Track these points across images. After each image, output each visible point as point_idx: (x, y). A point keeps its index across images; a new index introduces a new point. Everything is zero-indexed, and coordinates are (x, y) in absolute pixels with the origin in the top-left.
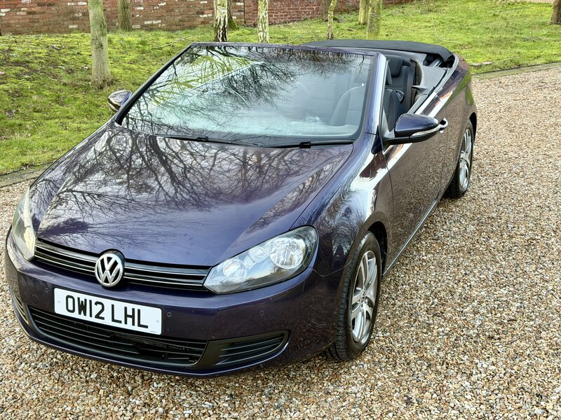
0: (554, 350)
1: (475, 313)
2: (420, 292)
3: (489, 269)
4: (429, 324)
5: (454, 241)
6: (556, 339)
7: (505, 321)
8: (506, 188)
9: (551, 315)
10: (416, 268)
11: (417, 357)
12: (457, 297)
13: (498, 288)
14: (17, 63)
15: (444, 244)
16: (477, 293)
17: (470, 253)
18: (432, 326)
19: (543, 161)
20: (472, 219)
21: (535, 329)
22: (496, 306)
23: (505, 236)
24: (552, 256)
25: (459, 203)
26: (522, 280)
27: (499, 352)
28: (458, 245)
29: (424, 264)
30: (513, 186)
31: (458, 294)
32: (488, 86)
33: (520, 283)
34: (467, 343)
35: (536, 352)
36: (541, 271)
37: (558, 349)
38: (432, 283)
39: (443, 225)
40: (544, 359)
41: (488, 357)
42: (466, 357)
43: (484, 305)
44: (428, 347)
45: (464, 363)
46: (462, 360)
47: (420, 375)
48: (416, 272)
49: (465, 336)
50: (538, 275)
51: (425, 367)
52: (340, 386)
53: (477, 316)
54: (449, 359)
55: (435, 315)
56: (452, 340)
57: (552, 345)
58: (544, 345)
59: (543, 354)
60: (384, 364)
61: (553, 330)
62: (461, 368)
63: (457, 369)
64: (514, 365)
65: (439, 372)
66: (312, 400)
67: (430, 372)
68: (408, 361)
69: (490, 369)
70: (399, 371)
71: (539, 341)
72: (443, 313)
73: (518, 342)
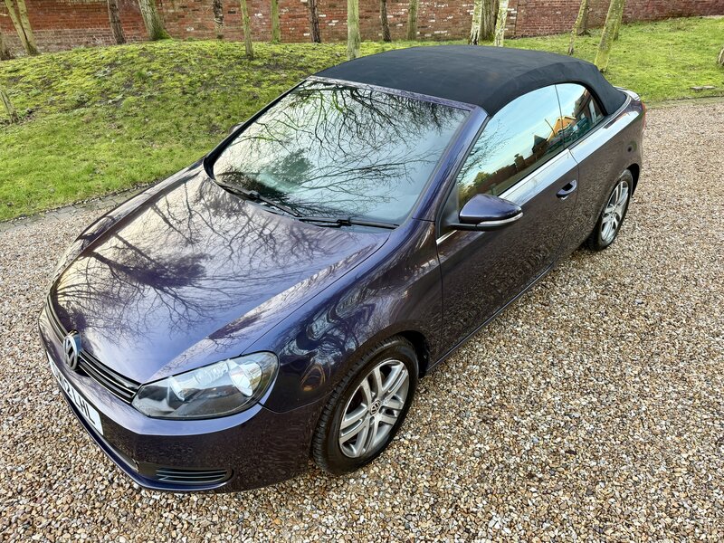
0: (600, 521)
1: (533, 429)
2: (487, 379)
3: (582, 362)
4: (471, 434)
5: (563, 311)
6: (612, 500)
7: (562, 451)
8: (659, 245)
9: (624, 456)
10: (502, 342)
11: (427, 485)
12: (524, 397)
13: (578, 395)
14: (301, 68)
15: (551, 313)
16: (549, 397)
17: (573, 332)
18: (472, 438)
19: (717, 214)
20: (600, 282)
21: (593, 475)
22: (562, 424)
23: (625, 315)
24: (668, 357)
25: (597, 257)
26: (613, 388)
27: (528, 505)
28: (565, 317)
29: (514, 338)
30: (667, 244)
31: (527, 393)
32: (700, 113)
33: (609, 393)
34: (498, 478)
35: (576, 518)
36: (644, 378)
37: (606, 521)
38: (507, 368)
39: (563, 286)
40: (579, 534)
41: (511, 511)
42: (485, 502)
43: (549, 418)
44: (450, 471)
45: (476, 513)
46: (477, 507)
47: (414, 519)
48: (498, 347)
49: (501, 466)
50: (637, 383)
51: (427, 506)
52: (318, 509)
53: (532, 435)
54: (462, 499)
55: (484, 421)
56: (484, 466)
57: (602, 511)
58: (592, 508)
59: (583, 523)
60: (387, 485)
61: (616, 483)
62: (468, 519)
63: (462, 519)
64: (536, 535)
65: (438, 520)
66: (277, 521)
67: (429, 516)
68: (414, 490)
69: (503, 532)
70: (396, 503)
71: (588, 499)
72: (495, 419)
73: (561, 493)
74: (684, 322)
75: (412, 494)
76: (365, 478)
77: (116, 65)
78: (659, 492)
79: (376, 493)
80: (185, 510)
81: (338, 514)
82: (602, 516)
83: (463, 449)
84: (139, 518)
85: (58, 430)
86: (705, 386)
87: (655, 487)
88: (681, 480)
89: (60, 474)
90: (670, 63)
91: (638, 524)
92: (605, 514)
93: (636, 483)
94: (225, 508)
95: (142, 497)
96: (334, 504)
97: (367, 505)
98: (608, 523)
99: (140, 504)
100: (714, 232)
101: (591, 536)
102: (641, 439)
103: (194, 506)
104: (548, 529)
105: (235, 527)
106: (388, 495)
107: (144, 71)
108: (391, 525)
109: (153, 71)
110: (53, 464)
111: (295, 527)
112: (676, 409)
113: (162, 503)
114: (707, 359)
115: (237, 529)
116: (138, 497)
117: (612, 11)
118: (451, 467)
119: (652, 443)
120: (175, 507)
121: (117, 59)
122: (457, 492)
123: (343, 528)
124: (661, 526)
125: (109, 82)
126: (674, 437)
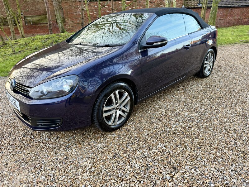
1: (177, 121)
2: (161, 109)
3: (196, 105)
4: (154, 123)
5: (190, 92)
7: (187, 127)
8: (226, 76)
9: (210, 128)
10: (168, 100)
11: (136, 136)
12: (174, 113)
13: (194, 113)
15: (186, 93)
16: (183, 113)
17: (193, 97)
20: (204, 85)
21: (198, 133)
22: (187, 120)
23: (213, 93)
24: (228, 103)
25: (204, 80)
26: (207, 111)
27: (173, 141)
28: (191, 94)
29: (172, 99)
30: (229, 76)
33: (205, 112)
34: (162, 134)
35: (190, 145)
36: (218, 108)
38: (169, 107)
39: (191, 87)
40: (191, 149)
41: (166, 143)
42: (157, 140)
43: (183, 119)
44: (145, 132)
45: (153, 143)
46: (153, 142)
47: (130, 145)
48: (166, 102)
49: (163, 131)
50: (216, 110)
51: (135, 141)
52: (96, 142)
53: (176, 123)
54: (148, 140)
55: (159, 119)
56: (157, 131)
57: (201, 143)
58: (197, 142)
59: (193, 146)
60: (122, 136)
61: (206, 135)
62: (150, 145)
63: (148, 145)
64: (175, 149)
65: (139, 145)
66: (80, 146)
67: (136, 144)
68: (131, 137)
69: (163, 148)
70: (124, 141)
71: (195, 140)
72: (163, 119)
73: (185, 138)
74: (234, 94)
75: (130, 138)
76: (114, 134)
77: (48, 39)
78: (223, 138)
79: (117, 138)
80: (48, 143)
81: (103, 144)
82: (200, 144)
83: (150, 127)
84: (32, 145)
85: (9, 124)
86: (241, 110)
87: (221, 136)
88: (231, 134)
89: (7, 135)
90: (232, 35)
91: (214, 146)
92: (201, 144)
93: (214, 135)
94: (63, 143)
95: (34, 140)
96: (102, 141)
97: (114, 141)
98: (203, 146)
99: (33, 142)
100: (246, 73)
101: (196, 150)
102: (217, 124)
103: (52, 142)
104: (179, 148)
105: (65, 147)
106: (121, 139)
107: (57, 40)
108: (121, 146)
109: (60, 40)
110: (6, 132)
111: (87, 147)
112: (230, 116)
113: (41, 142)
114: (242, 103)
115: (66, 148)
116: (32, 140)
117: (210, 18)
118: (145, 131)
119: (221, 125)
120: (45, 143)
121: (49, 37)
122: (146, 137)
123: (104, 147)
124: (223, 147)
125: (46, 43)
126: (229, 123)
